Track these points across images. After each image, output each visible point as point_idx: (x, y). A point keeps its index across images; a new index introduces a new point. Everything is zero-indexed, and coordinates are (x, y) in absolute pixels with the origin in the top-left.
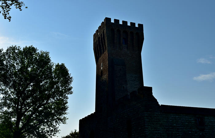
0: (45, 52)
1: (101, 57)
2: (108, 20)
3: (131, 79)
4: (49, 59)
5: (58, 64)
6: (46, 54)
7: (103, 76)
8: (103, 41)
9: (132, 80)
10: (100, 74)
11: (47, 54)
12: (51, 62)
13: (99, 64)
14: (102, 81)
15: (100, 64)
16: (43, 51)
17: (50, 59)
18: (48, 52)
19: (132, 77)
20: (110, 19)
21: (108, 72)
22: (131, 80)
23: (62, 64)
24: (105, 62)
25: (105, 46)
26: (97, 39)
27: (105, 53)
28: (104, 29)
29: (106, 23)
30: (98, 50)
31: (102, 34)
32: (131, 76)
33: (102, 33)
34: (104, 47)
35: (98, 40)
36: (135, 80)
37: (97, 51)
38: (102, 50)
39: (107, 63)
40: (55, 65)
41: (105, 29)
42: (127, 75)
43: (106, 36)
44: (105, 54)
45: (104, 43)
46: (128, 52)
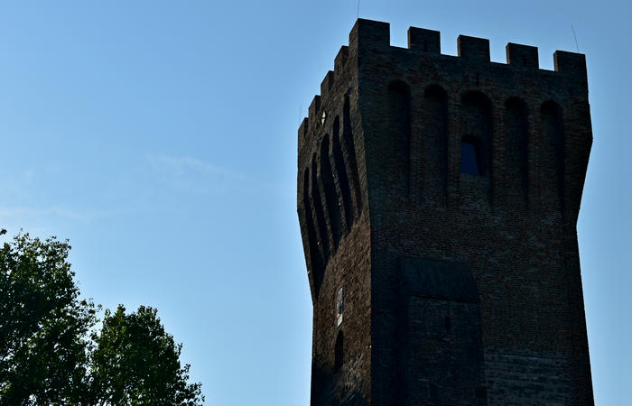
0: (43, 242)
1: (338, 255)
2: (370, 33)
3: (510, 382)
4: (66, 282)
5: (121, 309)
6: (53, 253)
7: (345, 367)
8: (345, 155)
9: (521, 389)
10: (331, 357)
11: (56, 252)
12: (80, 299)
13: (329, 297)
14: (343, 396)
15: (334, 297)
16: (32, 238)
17: (74, 280)
18: (62, 241)
19: (523, 371)
20: (384, 28)
21: (369, 339)
22: (515, 388)
23: (142, 309)
24: (356, 280)
25: (357, 183)
26: (315, 149)
27: (355, 226)
28: (350, 90)
29: (361, 50)
30: (320, 213)
31: (337, 118)
32: (515, 362)
33: (339, 111)
34: (353, 194)
35: (319, 153)
36: (540, 389)
37: (315, 222)
38: (343, 213)
39: (367, 284)
40: (100, 316)
41: (356, 88)
42: (488, 356)
43: (357, 125)
44: (355, 236)
45: (348, 171)
46: (497, 219)
